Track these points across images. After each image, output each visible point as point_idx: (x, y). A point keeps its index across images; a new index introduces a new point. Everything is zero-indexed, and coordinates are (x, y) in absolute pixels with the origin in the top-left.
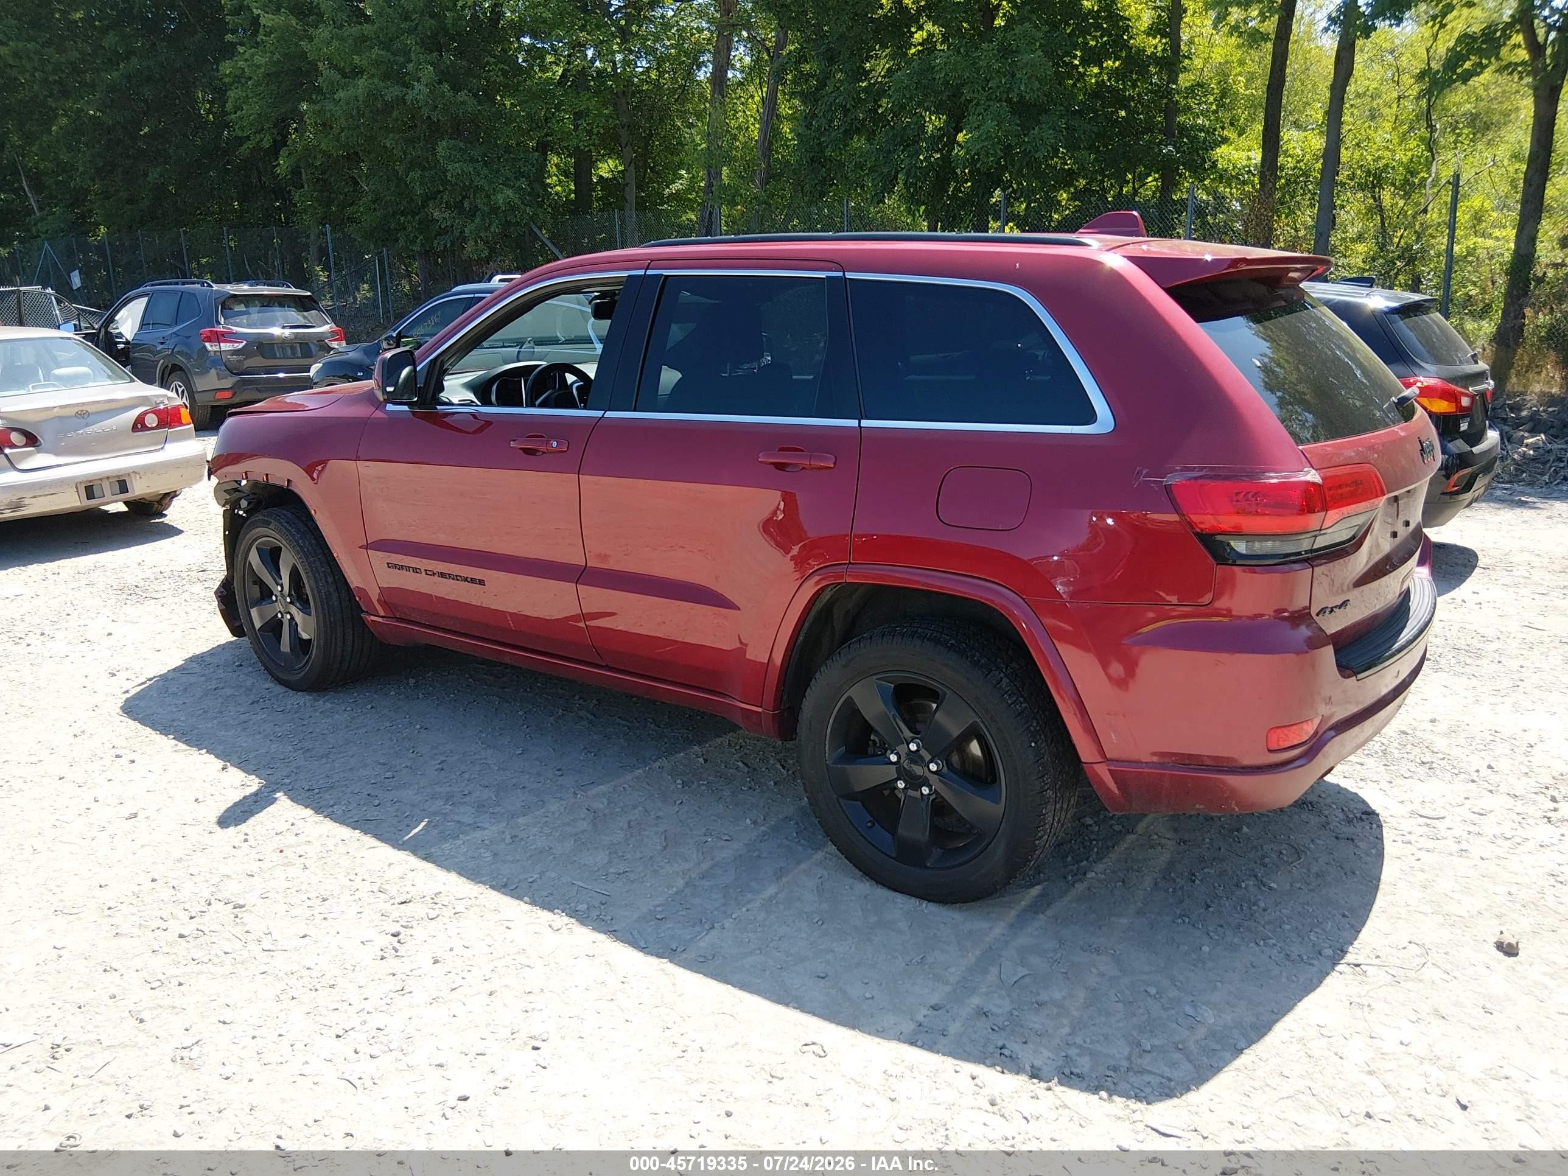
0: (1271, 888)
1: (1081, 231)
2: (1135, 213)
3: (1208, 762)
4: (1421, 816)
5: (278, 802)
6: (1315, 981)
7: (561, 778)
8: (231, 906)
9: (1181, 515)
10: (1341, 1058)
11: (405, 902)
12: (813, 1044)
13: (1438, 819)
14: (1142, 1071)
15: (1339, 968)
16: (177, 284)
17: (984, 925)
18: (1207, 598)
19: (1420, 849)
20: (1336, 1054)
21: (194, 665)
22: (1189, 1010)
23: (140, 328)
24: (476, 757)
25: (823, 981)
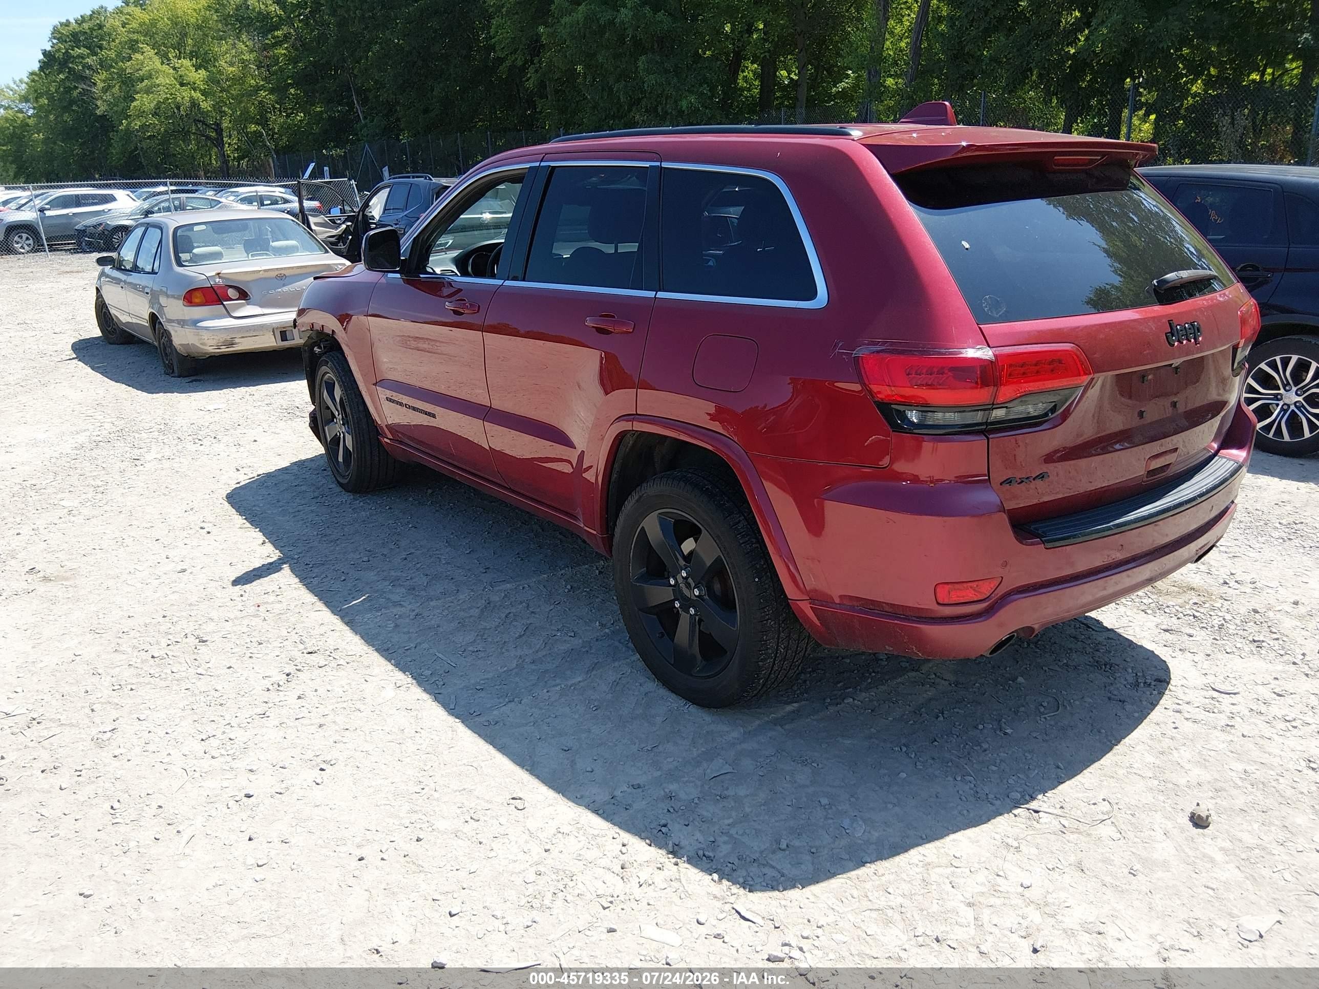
0: (1005, 734)
1: (902, 120)
2: (947, 103)
3: (887, 608)
4: (1214, 690)
5: (282, 571)
6: (983, 818)
7: (483, 575)
8: (198, 640)
9: (863, 384)
10: (953, 887)
11: (311, 653)
12: (520, 799)
13: (1229, 694)
14: (767, 865)
15: (1016, 811)
16: (409, 177)
17: (725, 728)
18: (886, 461)
19: (1187, 719)
20: (950, 883)
21: (296, 467)
22: (846, 823)
23: (384, 213)
24: (437, 552)
25: (565, 753)
